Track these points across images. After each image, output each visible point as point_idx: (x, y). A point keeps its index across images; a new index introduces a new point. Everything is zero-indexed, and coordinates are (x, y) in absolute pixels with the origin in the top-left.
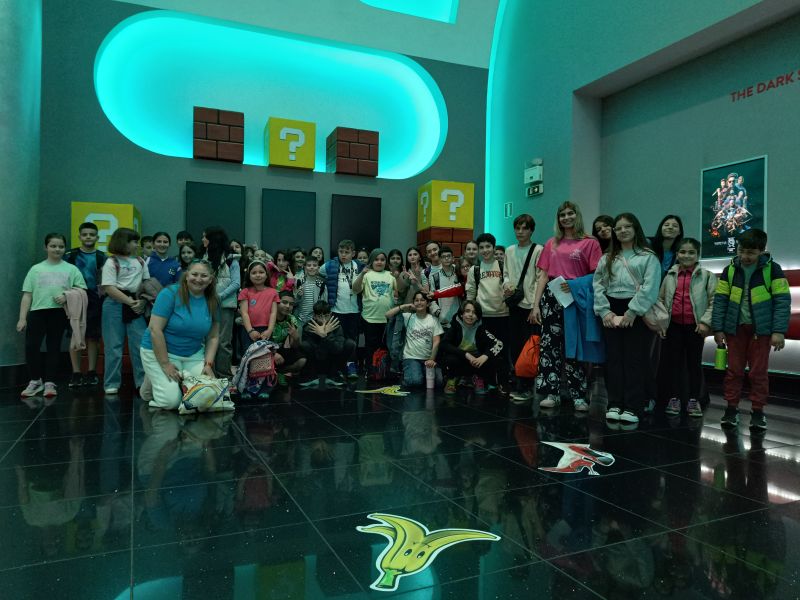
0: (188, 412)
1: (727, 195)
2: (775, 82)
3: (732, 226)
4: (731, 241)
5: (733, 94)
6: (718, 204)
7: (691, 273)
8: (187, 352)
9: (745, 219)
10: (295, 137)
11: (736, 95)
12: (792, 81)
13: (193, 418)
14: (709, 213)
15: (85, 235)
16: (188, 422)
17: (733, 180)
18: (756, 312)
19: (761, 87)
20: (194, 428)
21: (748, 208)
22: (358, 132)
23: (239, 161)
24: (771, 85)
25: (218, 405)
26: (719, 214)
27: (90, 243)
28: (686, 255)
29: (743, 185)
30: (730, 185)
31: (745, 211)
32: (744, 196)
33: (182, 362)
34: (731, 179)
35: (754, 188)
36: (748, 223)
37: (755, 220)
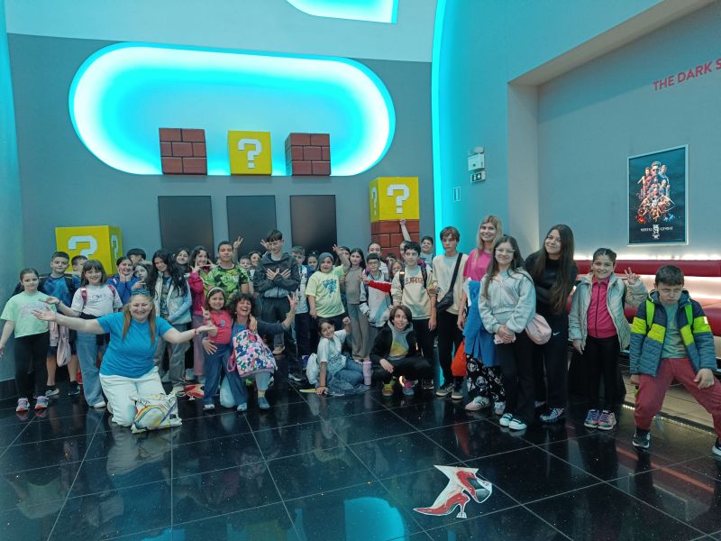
1: (651, 183)
2: (694, 71)
3: (656, 213)
4: (656, 227)
5: (656, 83)
6: (643, 192)
7: (606, 285)
9: (667, 207)
10: (253, 147)
11: (658, 85)
12: (710, 71)
14: (635, 200)
15: (57, 263)
19: (682, 76)
20: (147, 445)
22: (311, 136)
23: (206, 174)
24: (690, 75)
25: (166, 423)
27: (61, 270)
28: (601, 267)
29: (666, 173)
30: (654, 173)
31: (668, 199)
32: (666, 184)
33: (135, 383)
34: (655, 167)
35: (676, 177)
36: (672, 212)
37: (678, 209)
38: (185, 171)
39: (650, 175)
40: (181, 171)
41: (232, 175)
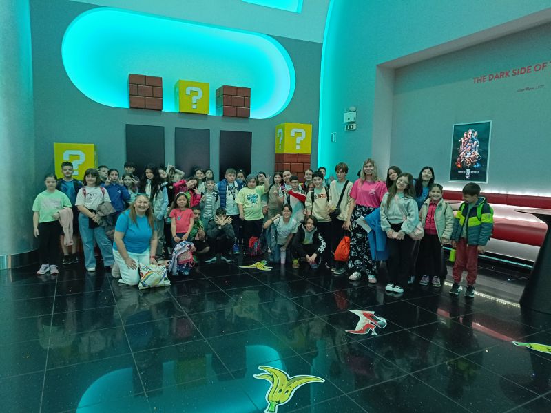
0: (144, 288)
1: (468, 142)
2: (499, 75)
3: (469, 162)
4: (468, 171)
5: (475, 79)
6: (462, 147)
7: (436, 205)
8: (140, 251)
9: (476, 159)
10: (196, 93)
11: (476, 80)
12: (509, 76)
13: (147, 291)
14: (456, 153)
15: (65, 170)
16: (145, 294)
17: (471, 134)
18: (469, 231)
19: (491, 77)
20: (149, 297)
21: (479, 152)
22: (237, 88)
23: (161, 110)
24: (497, 77)
25: (162, 283)
26: (462, 154)
27: (69, 175)
28: (436, 193)
29: (477, 137)
30: (469, 136)
31: (477, 154)
32: (477, 144)
33: (138, 257)
34: (471, 133)
35: (483, 140)
36: (479, 162)
37: (483, 161)
38: (147, 107)
39: (467, 137)
40: (143, 107)
41: (180, 112)
